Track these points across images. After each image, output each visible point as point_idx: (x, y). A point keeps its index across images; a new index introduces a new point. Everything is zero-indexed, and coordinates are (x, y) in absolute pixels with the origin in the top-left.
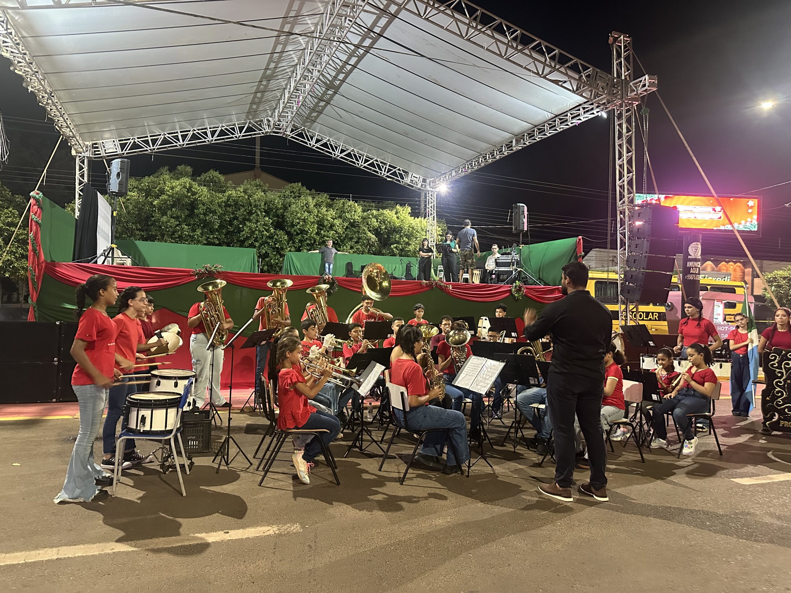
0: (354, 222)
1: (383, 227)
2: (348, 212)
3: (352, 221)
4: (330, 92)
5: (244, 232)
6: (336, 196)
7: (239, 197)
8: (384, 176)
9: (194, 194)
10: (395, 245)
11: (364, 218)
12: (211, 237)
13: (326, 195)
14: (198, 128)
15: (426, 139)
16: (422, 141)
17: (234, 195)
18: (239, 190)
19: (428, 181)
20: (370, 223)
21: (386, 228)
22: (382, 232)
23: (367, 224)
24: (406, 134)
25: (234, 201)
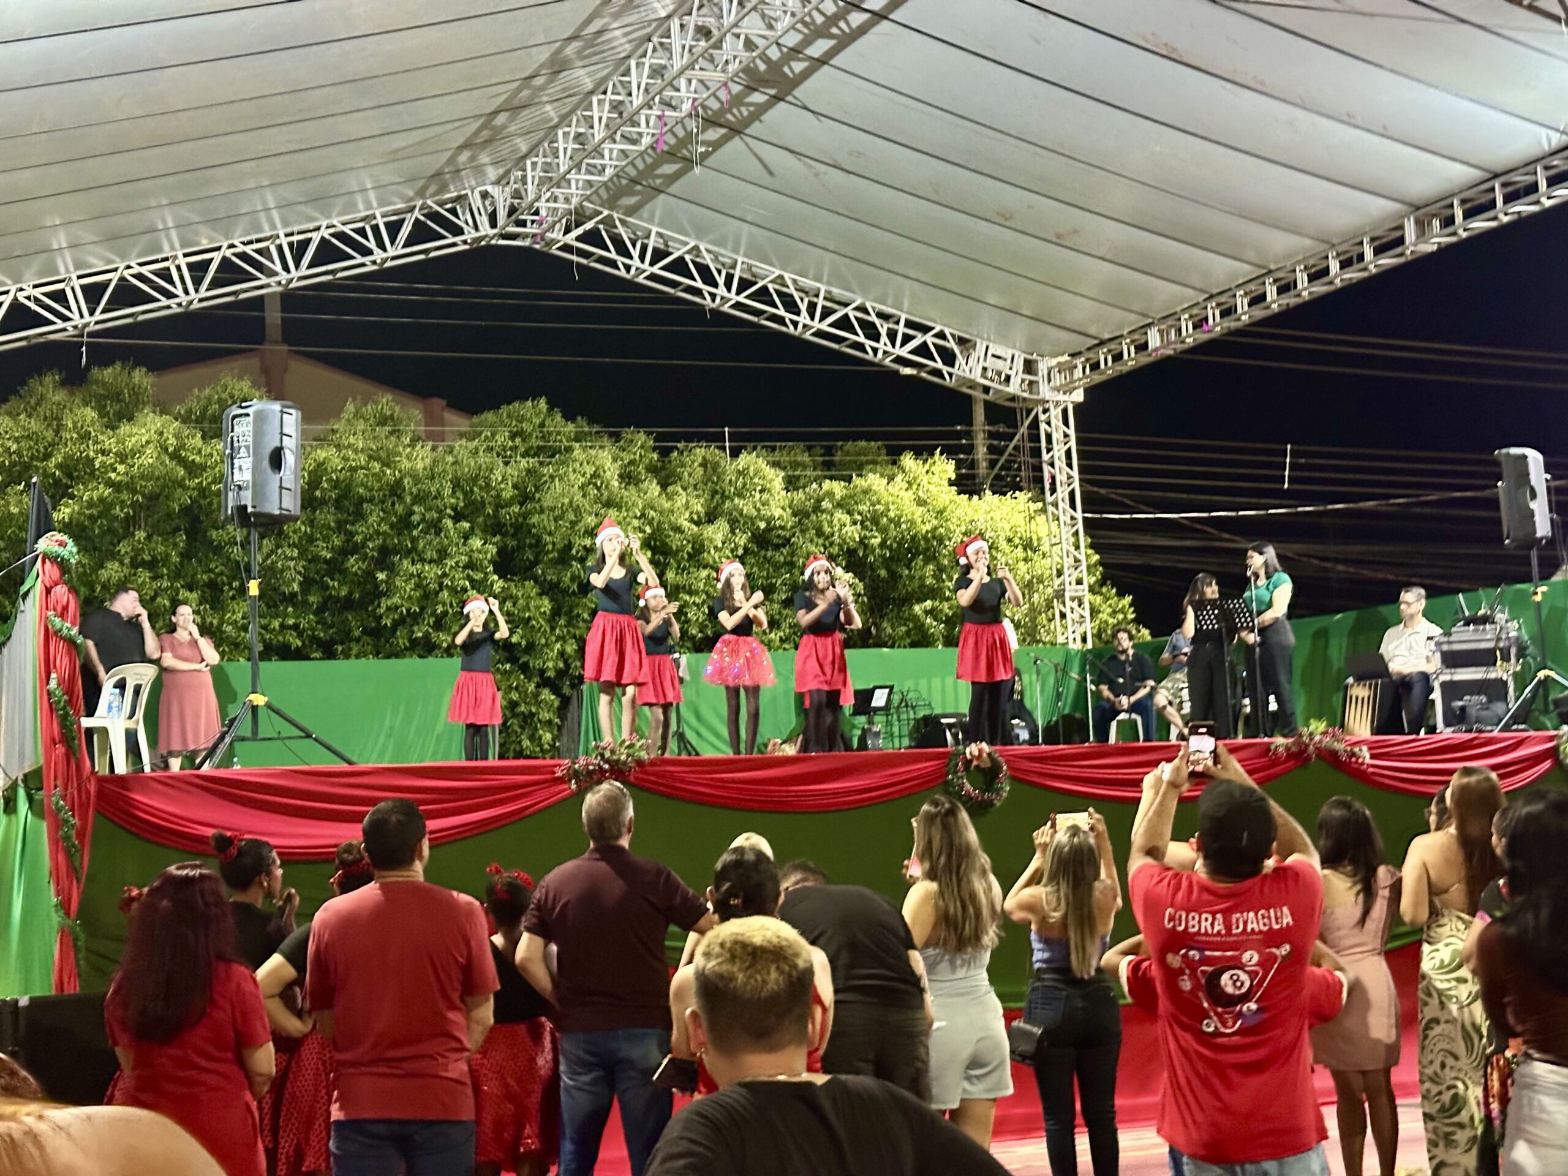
0: (769, 529)
1: (876, 541)
2: (740, 495)
3: (762, 525)
4: (758, 98)
5: (396, 600)
6: (677, 438)
7: (353, 470)
8: (887, 361)
9: (193, 469)
10: (928, 604)
11: (800, 513)
12: (276, 624)
13: (642, 437)
14: (246, 239)
15: (1075, 231)
16: (1058, 236)
17: (337, 462)
18: (350, 446)
19: (1043, 367)
20: (827, 529)
21: (883, 545)
22: (871, 558)
23: (820, 533)
24: (1004, 219)
25: (336, 484)
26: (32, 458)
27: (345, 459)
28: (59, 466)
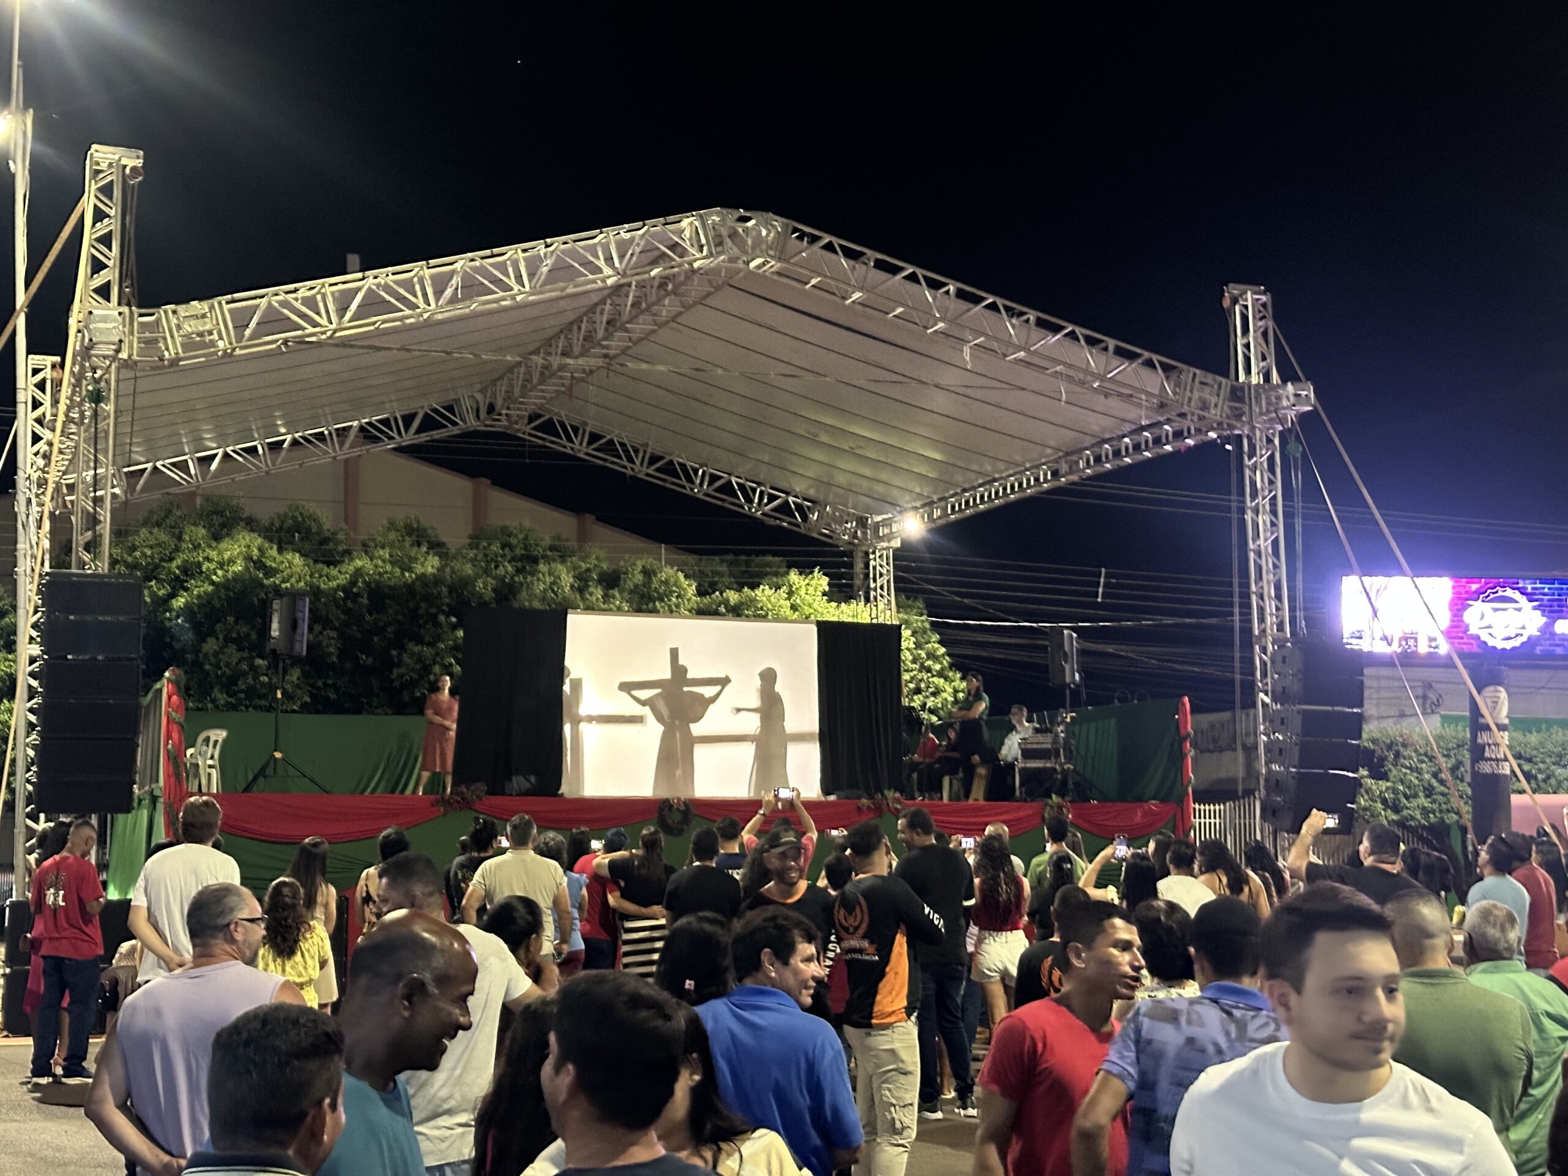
8: (758, 515)
19: (871, 522)
26: (162, 560)
27: (376, 566)
28: (178, 567)
